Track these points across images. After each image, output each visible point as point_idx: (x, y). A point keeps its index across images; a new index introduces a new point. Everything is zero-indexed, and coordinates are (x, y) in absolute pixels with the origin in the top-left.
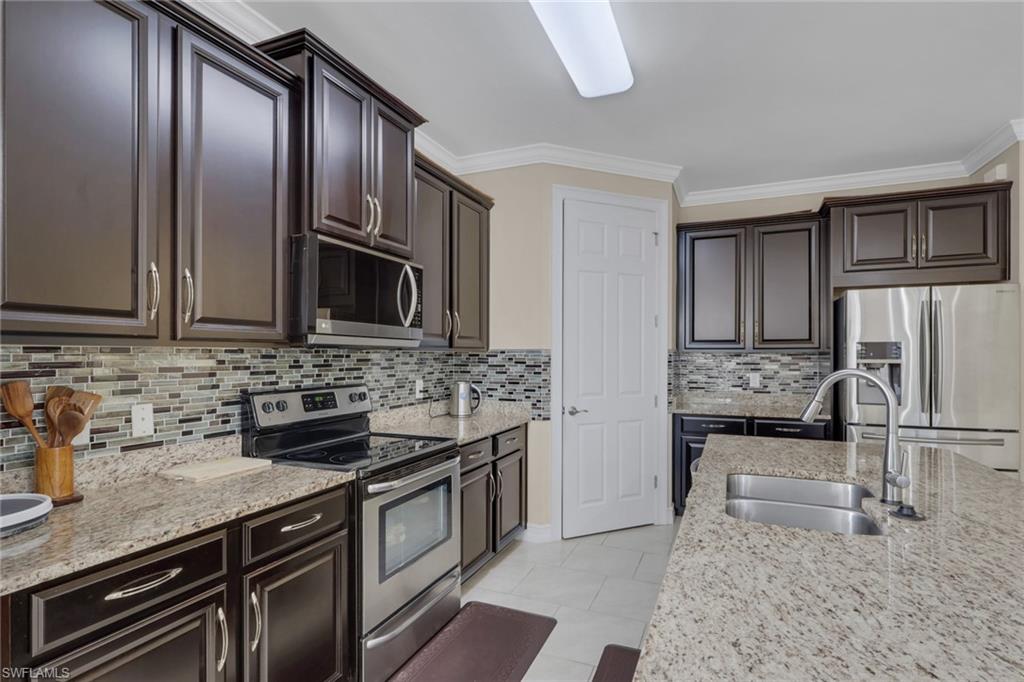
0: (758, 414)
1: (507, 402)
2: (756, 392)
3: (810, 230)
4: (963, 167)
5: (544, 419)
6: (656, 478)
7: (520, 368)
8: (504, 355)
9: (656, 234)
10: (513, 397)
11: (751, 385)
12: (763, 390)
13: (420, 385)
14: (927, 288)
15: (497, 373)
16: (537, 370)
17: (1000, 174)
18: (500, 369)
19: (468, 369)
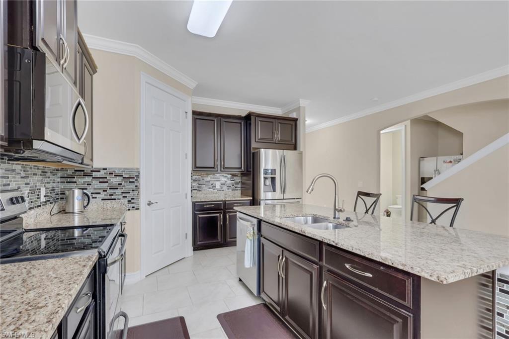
0: (227, 199)
1: (109, 201)
2: (219, 190)
3: (241, 123)
4: (280, 111)
5: (136, 209)
6: (186, 234)
7: (119, 179)
8: (105, 171)
9: (186, 112)
10: (113, 197)
11: (216, 187)
12: (221, 190)
13: (43, 192)
14: (282, 150)
15: (100, 182)
16: (131, 180)
17: (294, 115)
18: (103, 180)
19: (74, 180)
